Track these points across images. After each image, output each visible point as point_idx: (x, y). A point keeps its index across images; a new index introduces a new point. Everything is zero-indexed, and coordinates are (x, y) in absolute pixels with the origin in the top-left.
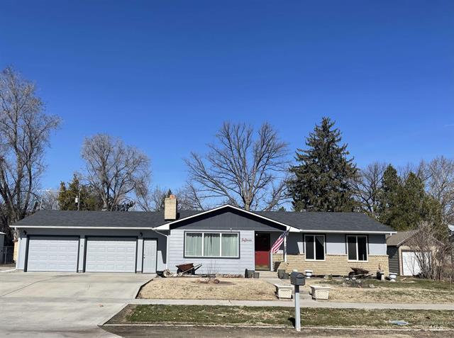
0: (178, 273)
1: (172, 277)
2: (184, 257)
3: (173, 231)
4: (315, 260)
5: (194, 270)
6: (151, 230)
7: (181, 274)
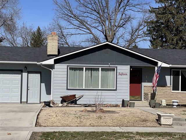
0: (61, 103)
1: (58, 107)
2: (67, 89)
3: (57, 66)
4: (180, 91)
5: (76, 101)
6: (36, 64)
7: (65, 104)
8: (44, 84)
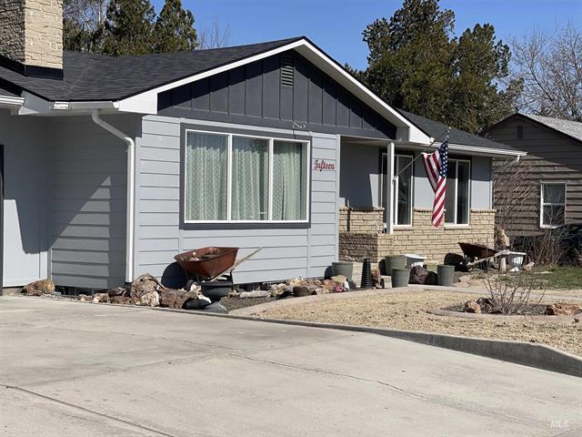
4: (397, 224)
8: (14, 201)
